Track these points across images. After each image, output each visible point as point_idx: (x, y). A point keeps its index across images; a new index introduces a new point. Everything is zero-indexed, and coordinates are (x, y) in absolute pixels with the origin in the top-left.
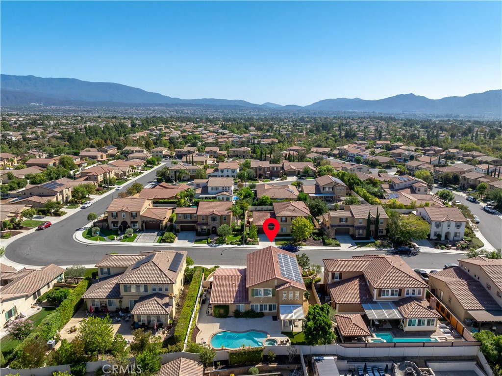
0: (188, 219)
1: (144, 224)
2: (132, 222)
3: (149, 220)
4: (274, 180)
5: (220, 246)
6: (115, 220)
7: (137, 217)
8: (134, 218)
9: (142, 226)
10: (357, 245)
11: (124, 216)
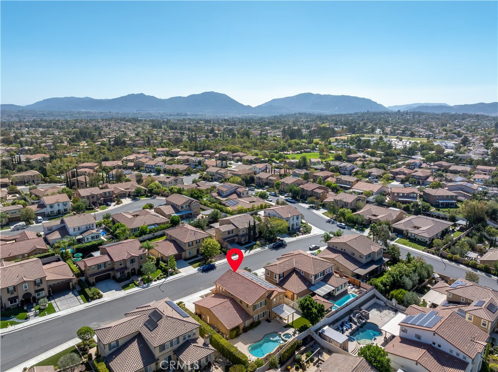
0: (102, 268)
1: (50, 289)
2: (36, 291)
3: (56, 282)
4: (110, 205)
5: (151, 285)
6: (13, 296)
7: (42, 283)
8: (39, 286)
9: (49, 291)
10: (248, 249)
11: (26, 287)
